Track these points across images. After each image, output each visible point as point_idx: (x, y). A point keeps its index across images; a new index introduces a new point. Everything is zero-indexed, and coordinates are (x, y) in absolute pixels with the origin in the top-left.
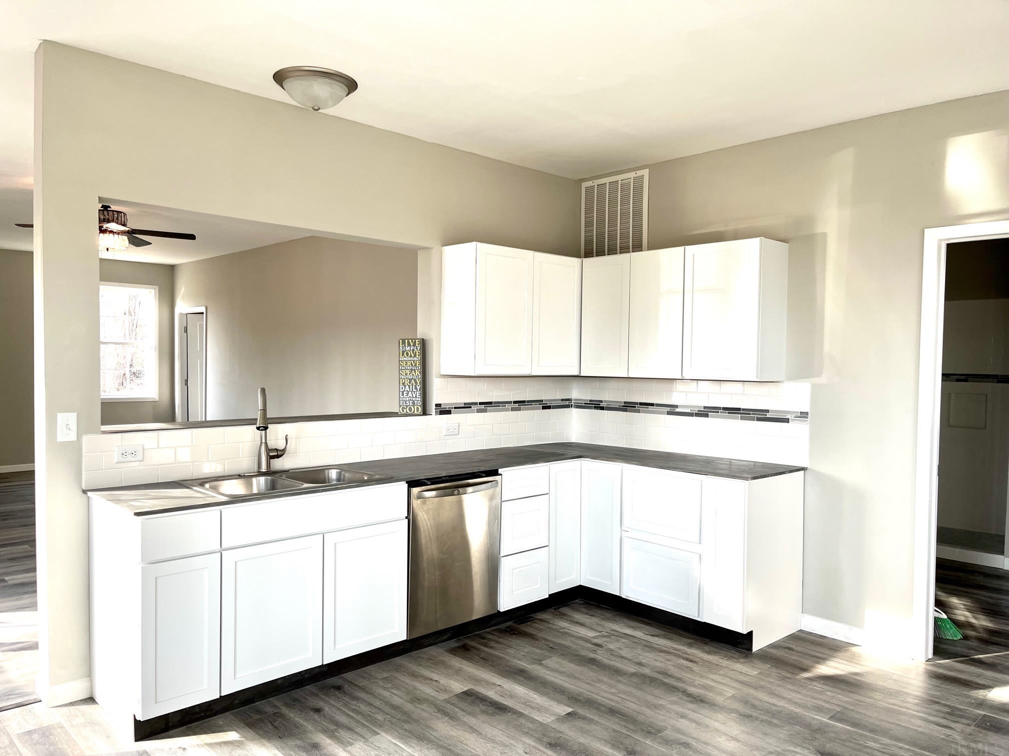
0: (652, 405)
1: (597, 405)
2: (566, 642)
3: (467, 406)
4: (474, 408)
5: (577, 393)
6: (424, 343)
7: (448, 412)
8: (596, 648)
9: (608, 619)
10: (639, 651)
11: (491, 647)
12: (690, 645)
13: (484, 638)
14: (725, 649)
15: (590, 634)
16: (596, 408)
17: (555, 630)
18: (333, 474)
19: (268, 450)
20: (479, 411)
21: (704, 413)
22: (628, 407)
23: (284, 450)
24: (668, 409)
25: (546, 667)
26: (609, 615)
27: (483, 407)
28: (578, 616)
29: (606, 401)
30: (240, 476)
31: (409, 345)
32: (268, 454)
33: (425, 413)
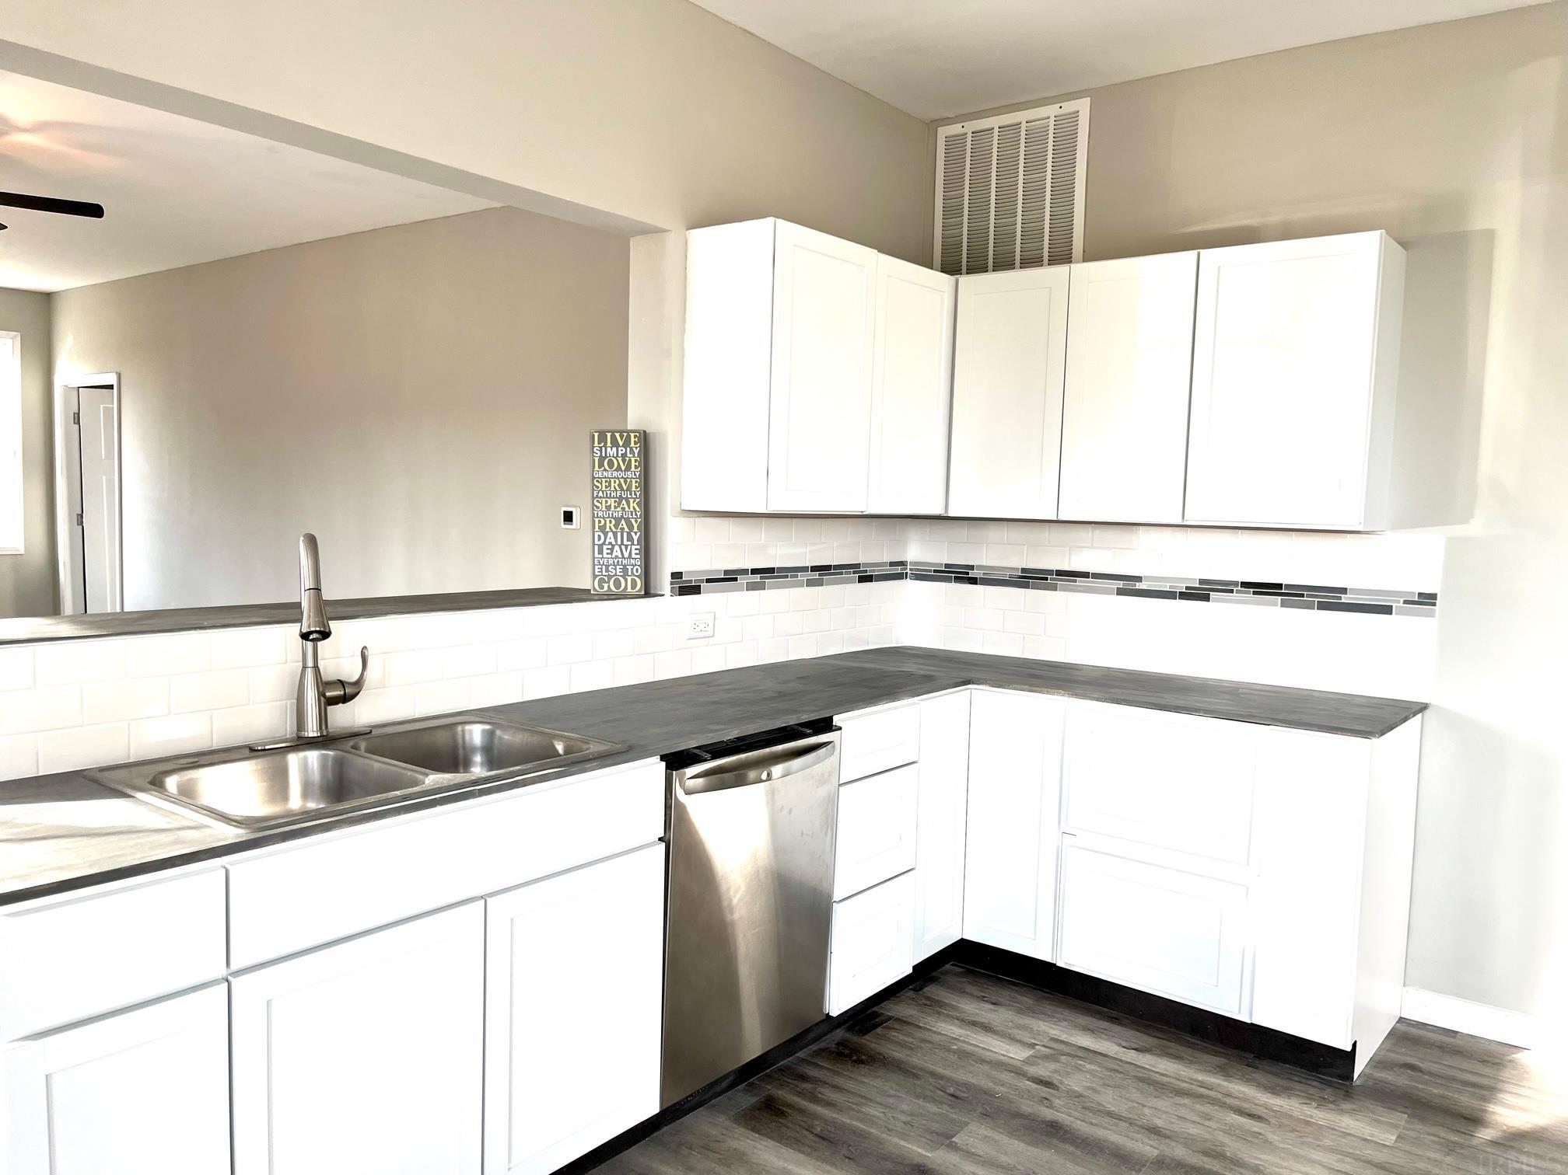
0: (1085, 575)
1: (963, 575)
2: (976, 1077)
3: (730, 577)
4: (743, 580)
5: (917, 550)
6: (645, 439)
7: (695, 590)
8: (1044, 1091)
9: (1031, 1012)
10: (1136, 1095)
11: (829, 1104)
12: (1223, 1071)
13: (803, 1078)
14: (1296, 1079)
15: (1017, 1054)
16: (958, 580)
17: (940, 1046)
18: (476, 734)
19: (322, 685)
20: (752, 587)
21: (1199, 593)
22: (1030, 578)
23: (358, 684)
24: (1121, 584)
25: (968, 1154)
26: (1027, 1000)
27: (757, 578)
28: (971, 1007)
29: (980, 567)
30: (252, 751)
31: (615, 443)
32: (321, 695)
33: (648, 593)
